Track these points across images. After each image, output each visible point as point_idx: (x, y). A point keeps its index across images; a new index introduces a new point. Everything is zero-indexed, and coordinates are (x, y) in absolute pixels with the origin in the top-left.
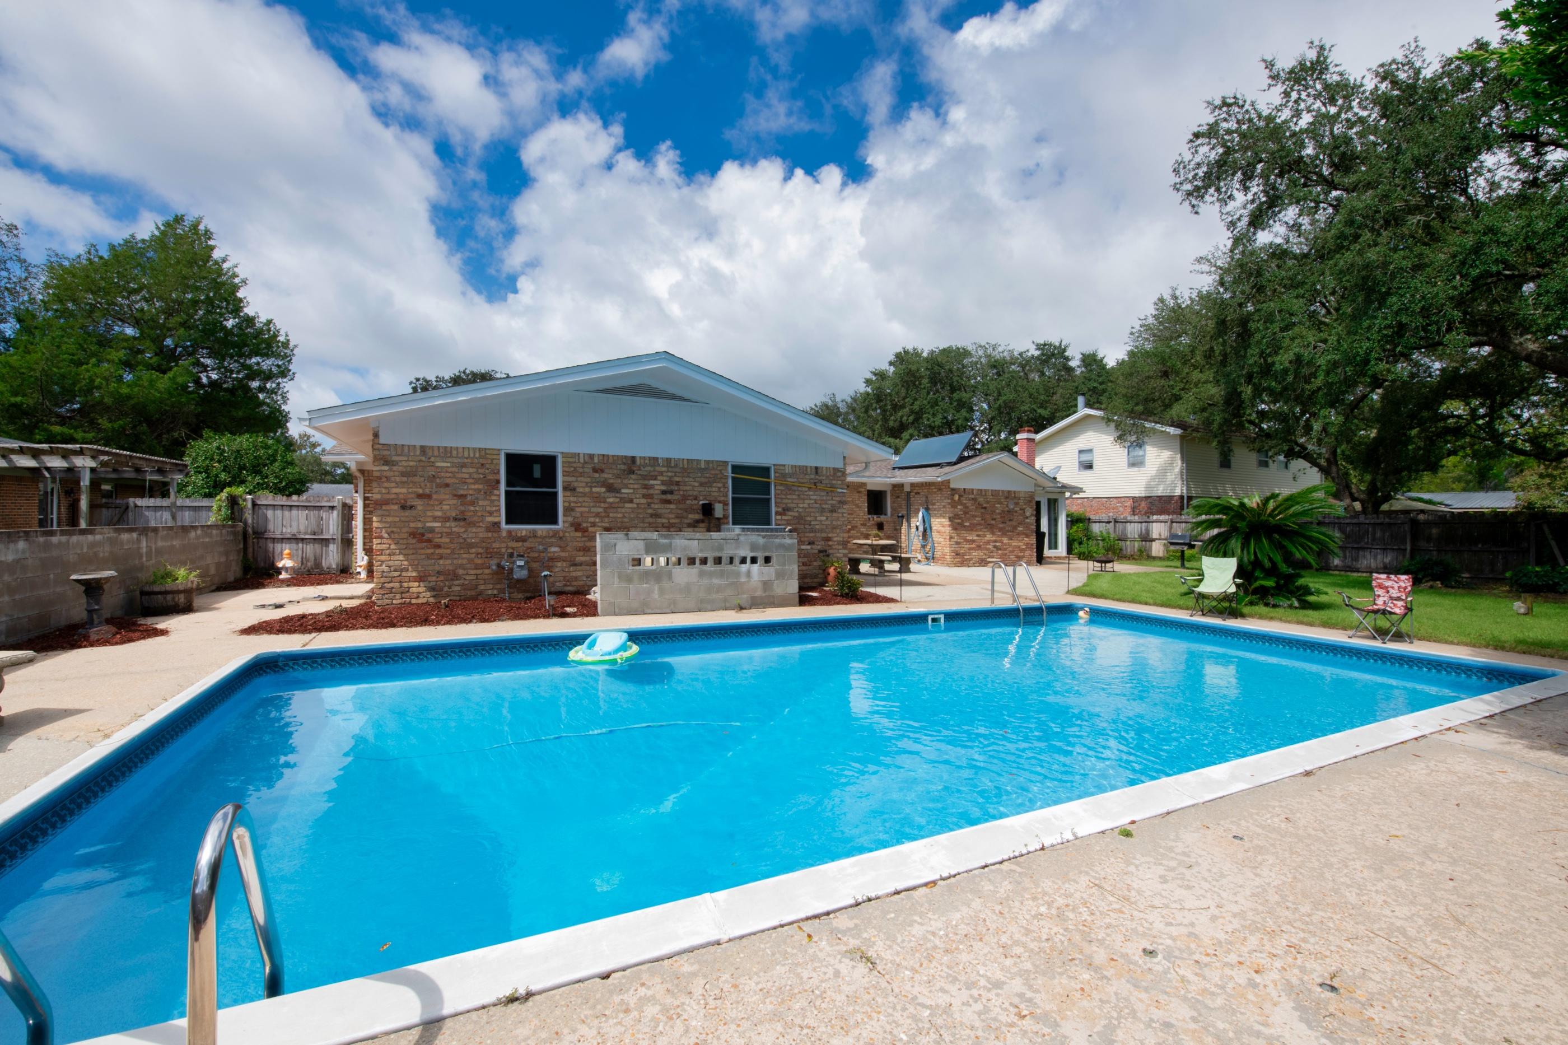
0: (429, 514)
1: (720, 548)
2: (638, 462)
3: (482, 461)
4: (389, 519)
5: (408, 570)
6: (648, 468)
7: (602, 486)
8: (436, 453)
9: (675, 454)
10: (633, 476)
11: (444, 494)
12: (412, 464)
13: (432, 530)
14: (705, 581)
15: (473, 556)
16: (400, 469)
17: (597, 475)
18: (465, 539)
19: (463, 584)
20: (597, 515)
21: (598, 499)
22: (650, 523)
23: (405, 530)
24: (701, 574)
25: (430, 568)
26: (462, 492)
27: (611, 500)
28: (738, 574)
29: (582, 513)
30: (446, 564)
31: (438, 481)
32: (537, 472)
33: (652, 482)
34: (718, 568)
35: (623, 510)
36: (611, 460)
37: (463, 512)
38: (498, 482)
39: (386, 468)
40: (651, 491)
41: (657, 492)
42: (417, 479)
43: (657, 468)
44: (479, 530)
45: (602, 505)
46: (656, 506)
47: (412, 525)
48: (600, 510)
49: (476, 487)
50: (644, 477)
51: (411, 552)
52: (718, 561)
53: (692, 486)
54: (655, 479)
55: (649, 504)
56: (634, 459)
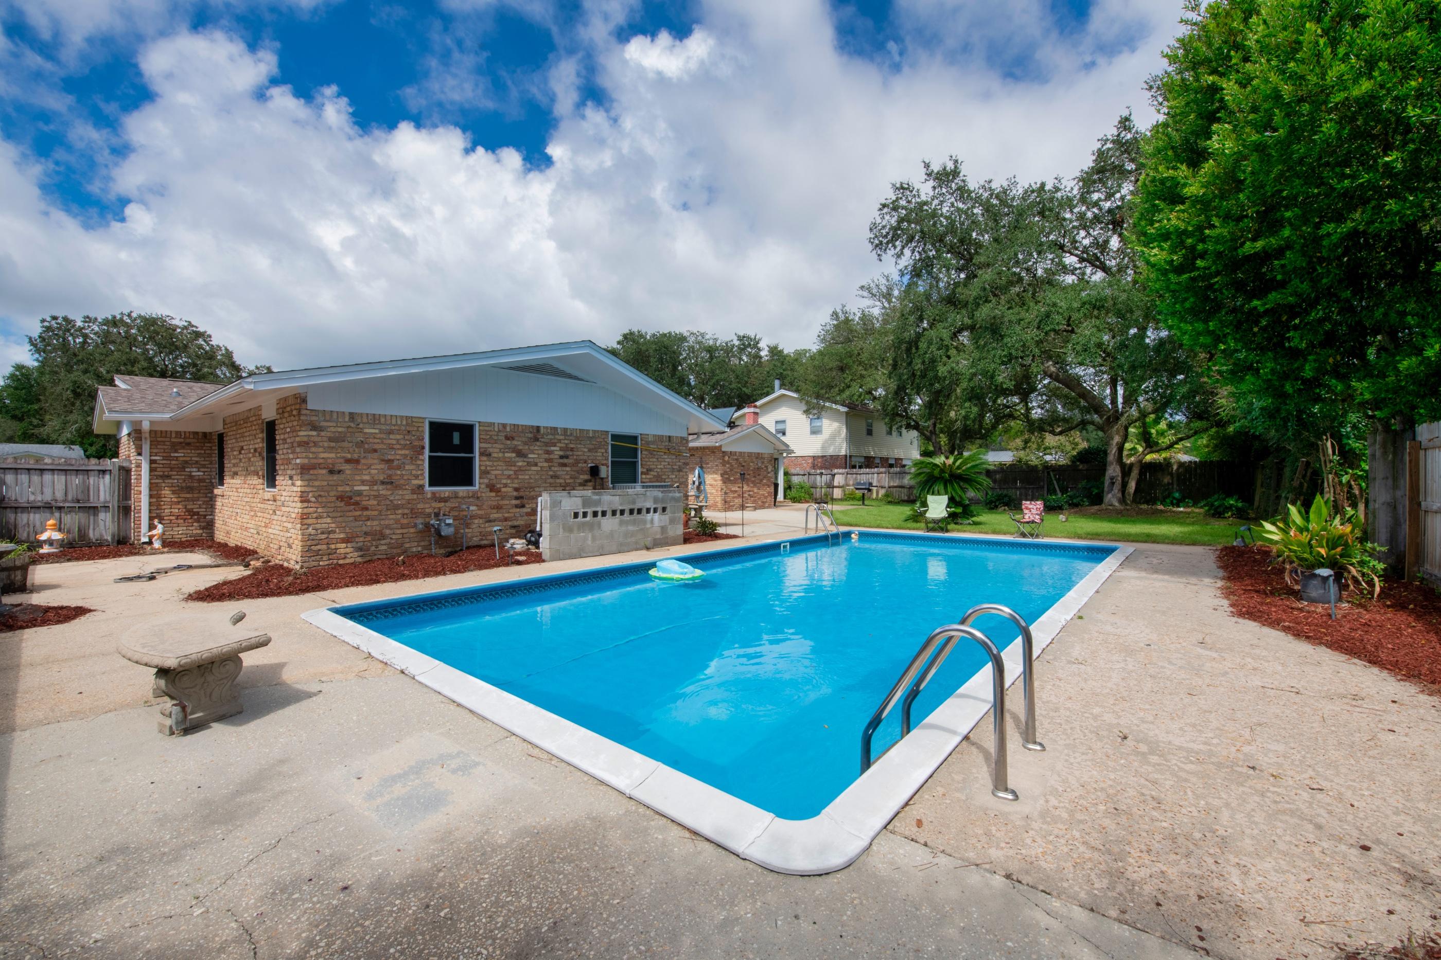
0: (358, 478)
1: (634, 502)
2: (542, 431)
3: (408, 428)
4: (317, 483)
5: (334, 532)
6: (550, 436)
7: (513, 452)
8: (365, 420)
9: (571, 425)
10: (538, 443)
11: (372, 459)
12: (340, 430)
13: (360, 493)
14: (624, 528)
15: (399, 516)
16: (329, 434)
17: (509, 442)
18: (391, 501)
19: (390, 543)
20: (509, 477)
21: (510, 463)
22: (550, 483)
23: (332, 494)
24: (621, 523)
25: (359, 529)
26: (389, 457)
27: (520, 464)
28: (645, 522)
29: (496, 476)
30: (373, 525)
31: (366, 446)
32: (456, 438)
33: (553, 448)
34: (632, 517)
35: (530, 473)
36: (520, 429)
37: (390, 476)
38: (423, 448)
39: (314, 433)
40: (552, 456)
41: (556, 457)
42: (345, 444)
43: (558, 437)
44: (405, 492)
45: (513, 468)
46: (556, 469)
47: (340, 489)
48: (511, 473)
49: (403, 452)
50: (547, 444)
51: (339, 514)
52: (631, 512)
53: (583, 451)
54: (555, 446)
55: (550, 467)
56: (538, 428)
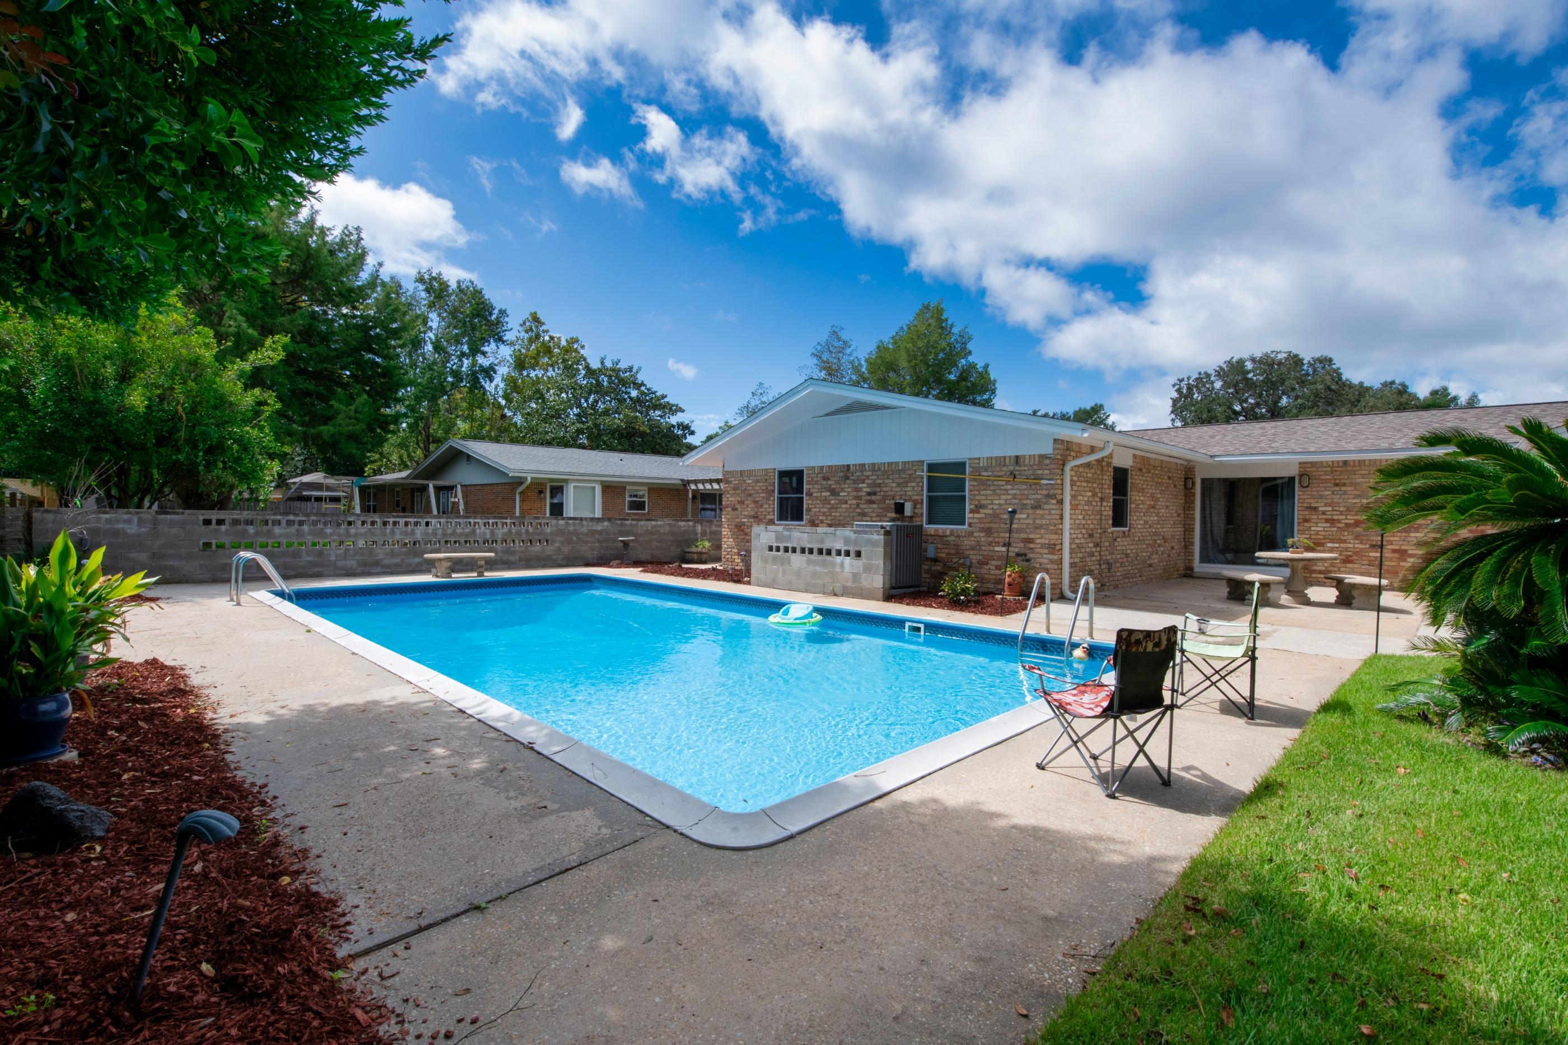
0: (744, 515)
1: (822, 542)
2: (852, 469)
3: (768, 477)
4: (728, 517)
5: (734, 548)
6: (858, 474)
7: (829, 491)
8: (746, 474)
9: (878, 459)
10: (848, 481)
11: (749, 502)
12: (737, 482)
13: (745, 526)
14: (811, 568)
16: (733, 486)
17: (825, 482)
20: (824, 514)
21: (825, 501)
22: (858, 521)
23: (733, 523)
24: (809, 562)
26: (756, 499)
27: (832, 502)
28: (834, 565)
29: (815, 513)
31: (747, 492)
32: (794, 483)
33: (861, 485)
34: (820, 557)
35: (841, 510)
36: (834, 469)
37: (757, 514)
38: (773, 491)
39: (728, 486)
40: (860, 494)
41: (864, 494)
42: (739, 492)
43: (865, 473)
45: (827, 506)
46: (863, 507)
47: (737, 522)
48: (826, 511)
49: (763, 496)
50: (855, 482)
52: (820, 552)
53: (892, 488)
54: (863, 483)
55: (858, 505)
56: (848, 466)
